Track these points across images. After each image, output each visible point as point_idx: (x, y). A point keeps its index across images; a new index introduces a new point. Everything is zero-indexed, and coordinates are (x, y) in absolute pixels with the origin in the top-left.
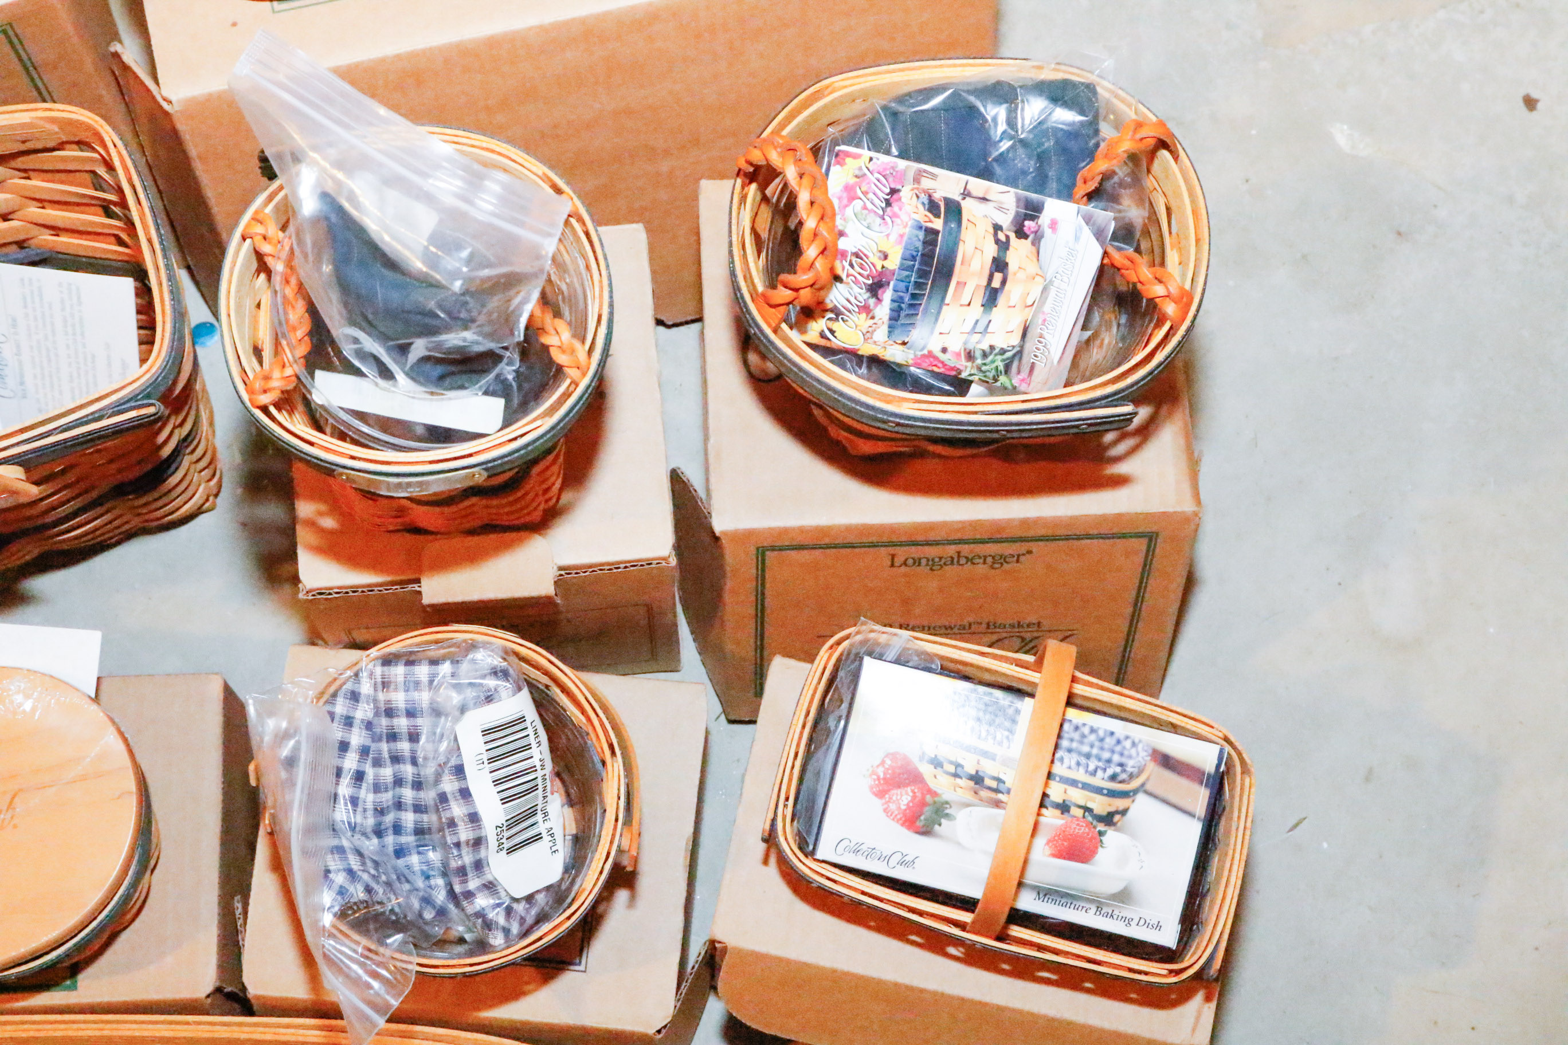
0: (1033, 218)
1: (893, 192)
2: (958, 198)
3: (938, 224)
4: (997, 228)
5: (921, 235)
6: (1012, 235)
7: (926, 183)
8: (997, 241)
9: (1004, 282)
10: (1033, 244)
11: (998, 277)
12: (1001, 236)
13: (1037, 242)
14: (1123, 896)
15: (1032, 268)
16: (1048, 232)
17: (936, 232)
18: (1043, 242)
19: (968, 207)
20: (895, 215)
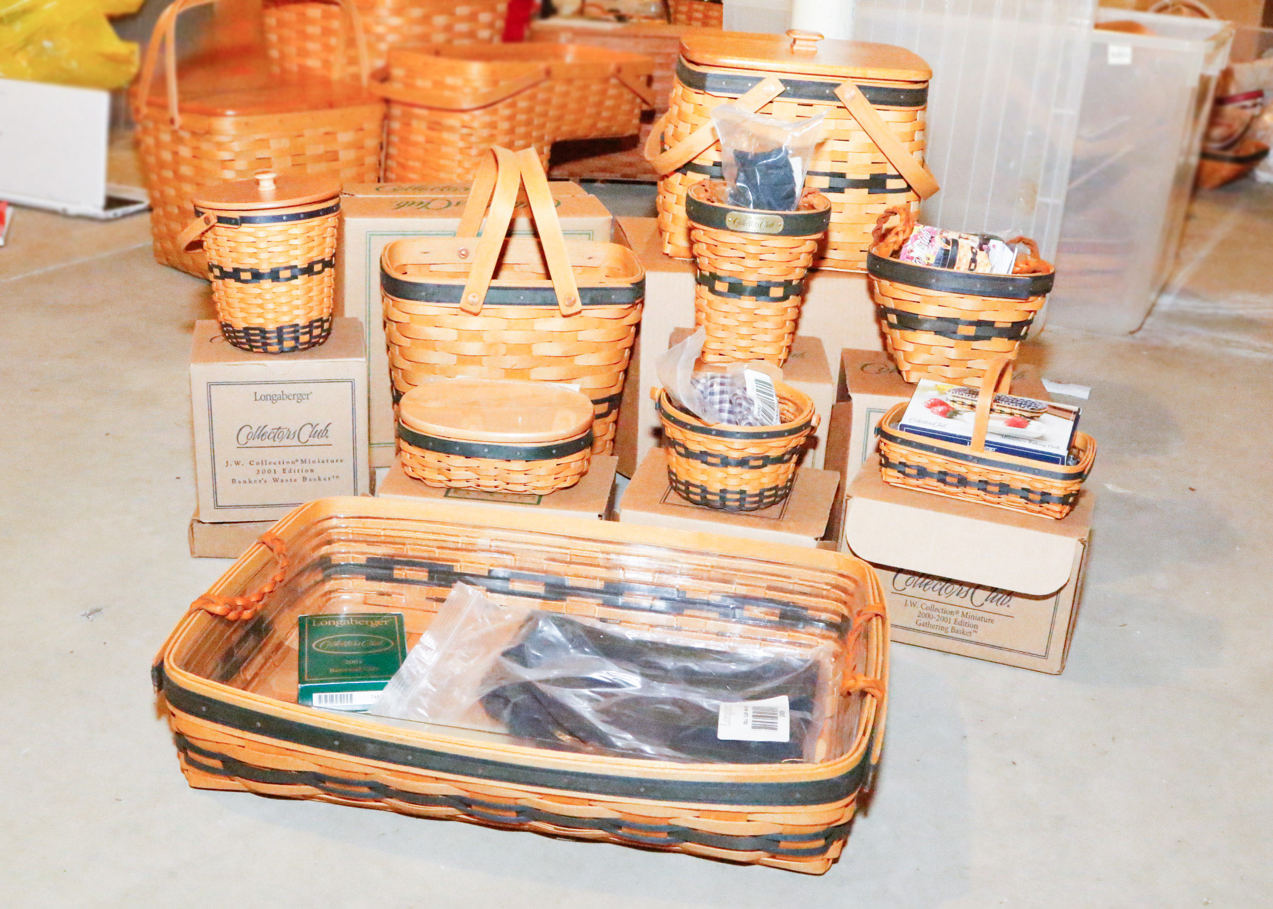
0: (986, 244)
1: (932, 237)
2: (957, 238)
3: (949, 248)
4: (972, 248)
5: (943, 252)
6: (978, 250)
7: (945, 234)
8: (972, 252)
9: (975, 266)
10: (987, 253)
11: (973, 265)
12: (974, 251)
13: (987, 252)
14: (1041, 438)
15: (986, 261)
16: (992, 249)
17: (948, 251)
18: (990, 252)
19: (960, 241)
20: (932, 246)
